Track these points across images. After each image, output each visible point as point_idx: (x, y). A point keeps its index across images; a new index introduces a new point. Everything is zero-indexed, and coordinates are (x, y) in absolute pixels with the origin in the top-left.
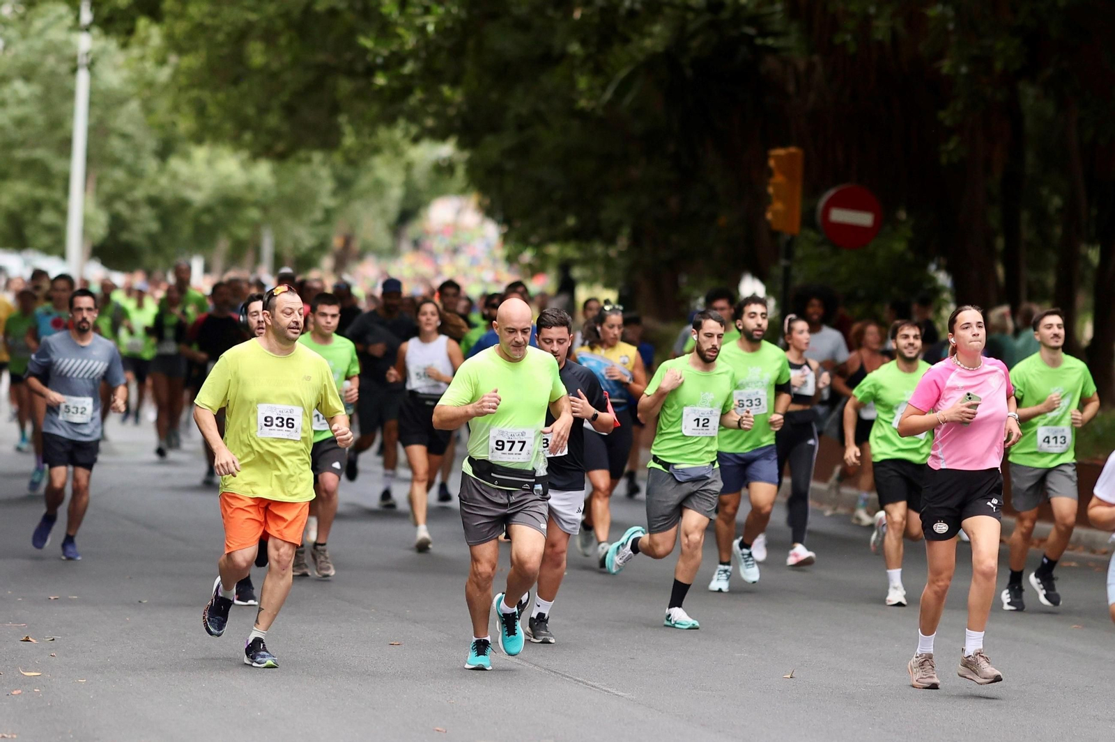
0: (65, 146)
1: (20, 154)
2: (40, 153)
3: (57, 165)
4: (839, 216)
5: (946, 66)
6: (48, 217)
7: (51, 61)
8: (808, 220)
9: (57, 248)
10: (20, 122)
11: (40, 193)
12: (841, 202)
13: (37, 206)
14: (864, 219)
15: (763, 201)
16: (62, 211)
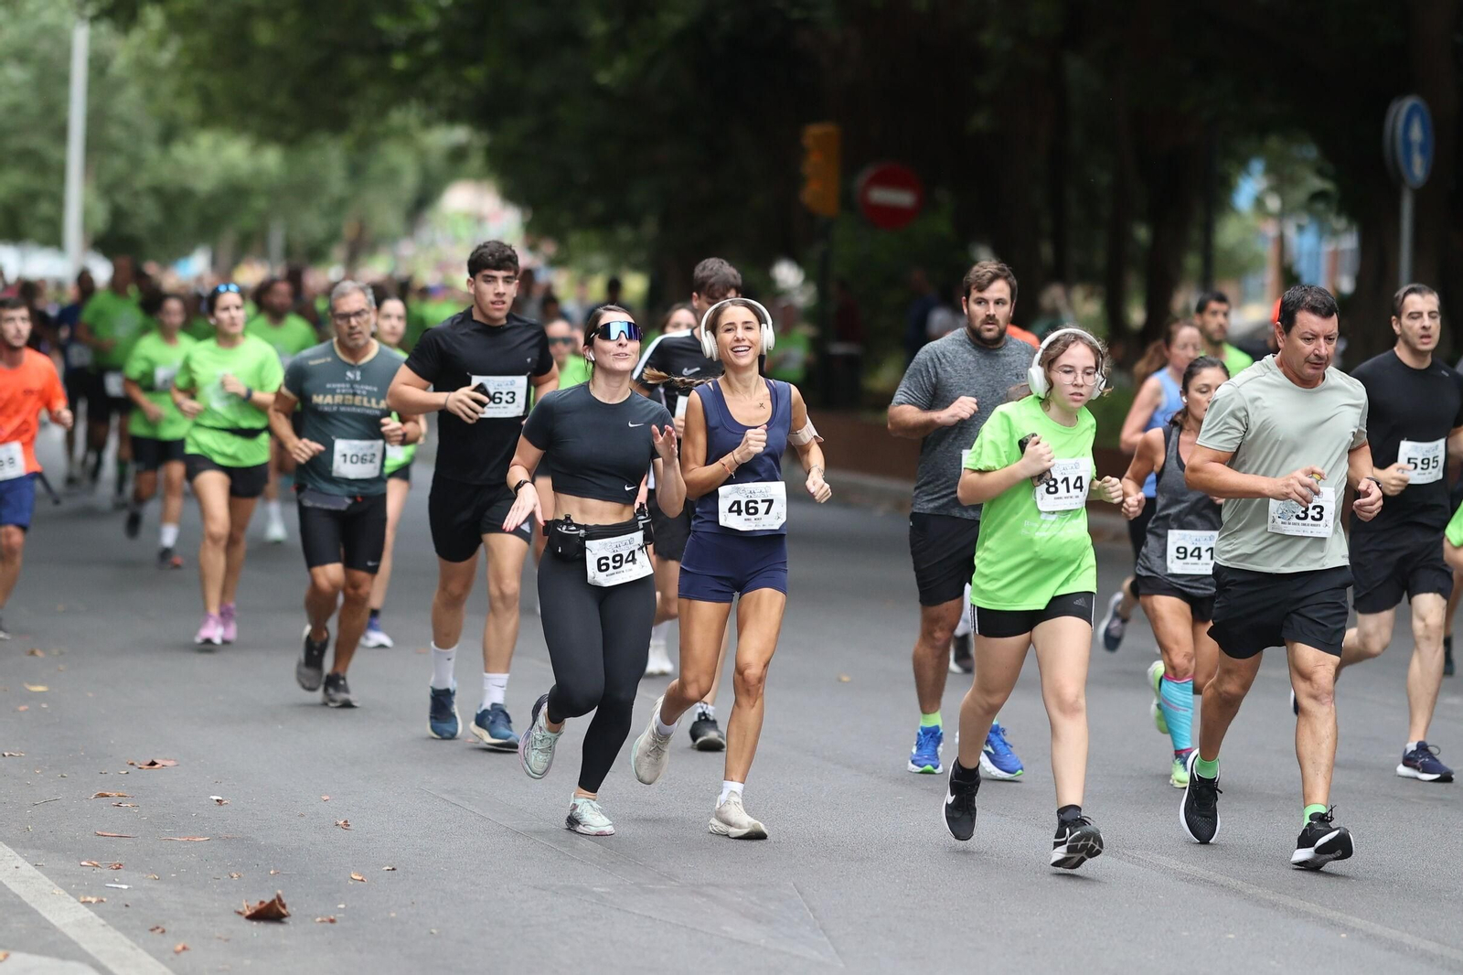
0: (61, 134)
2: (37, 141)
4: (879, 195)
5: (986, 38)
6: (45, 208)
7: (44, 46)
10: (15, 109)
11: (36, 183)
12: (882, 181)
13: (32, 197)
14: (902, 198)
15: (796, 181)
16: (58, 201)
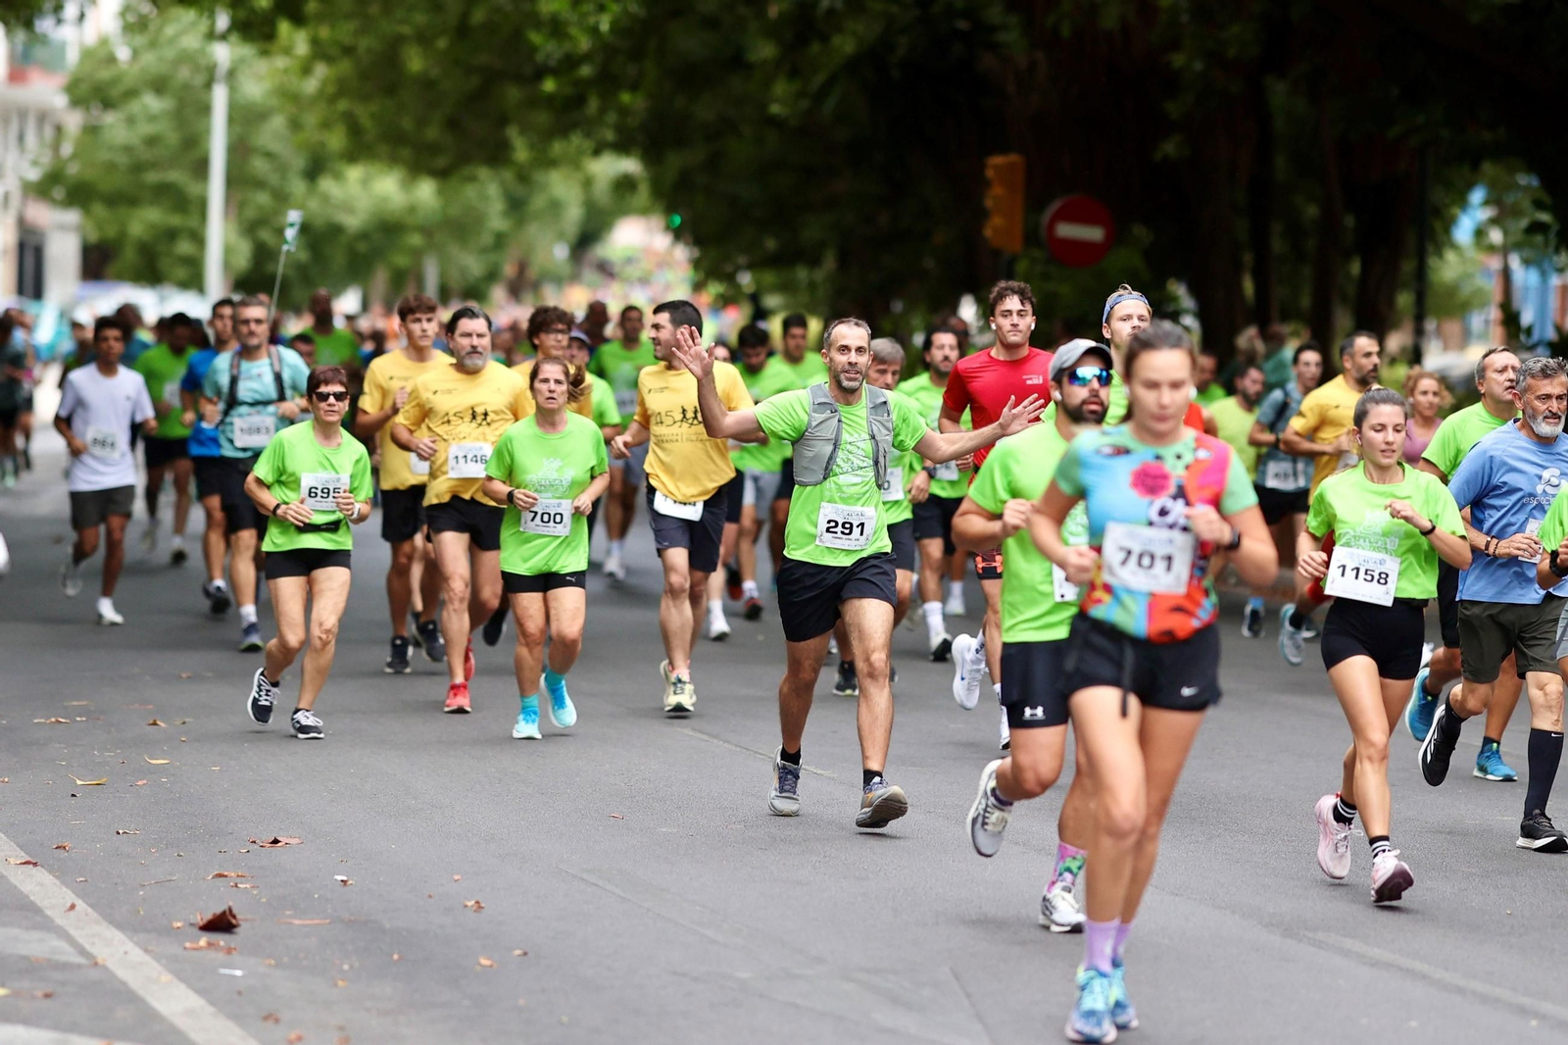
0: (201, 168)
1: (152, 177)
2: (175, 176)
3: (193, 188)
4: (1067, 230)
5: (1178, 60)
6: (184, 247)
7: (184, 73)
8: (1031, 238)
9: (194, 282)
10: (152, 141)
11: (175, 220)
12: (1069, 215)
13: (171, 235)
14: (1094, 234)
15: (982, 215)
16: (199, 239)
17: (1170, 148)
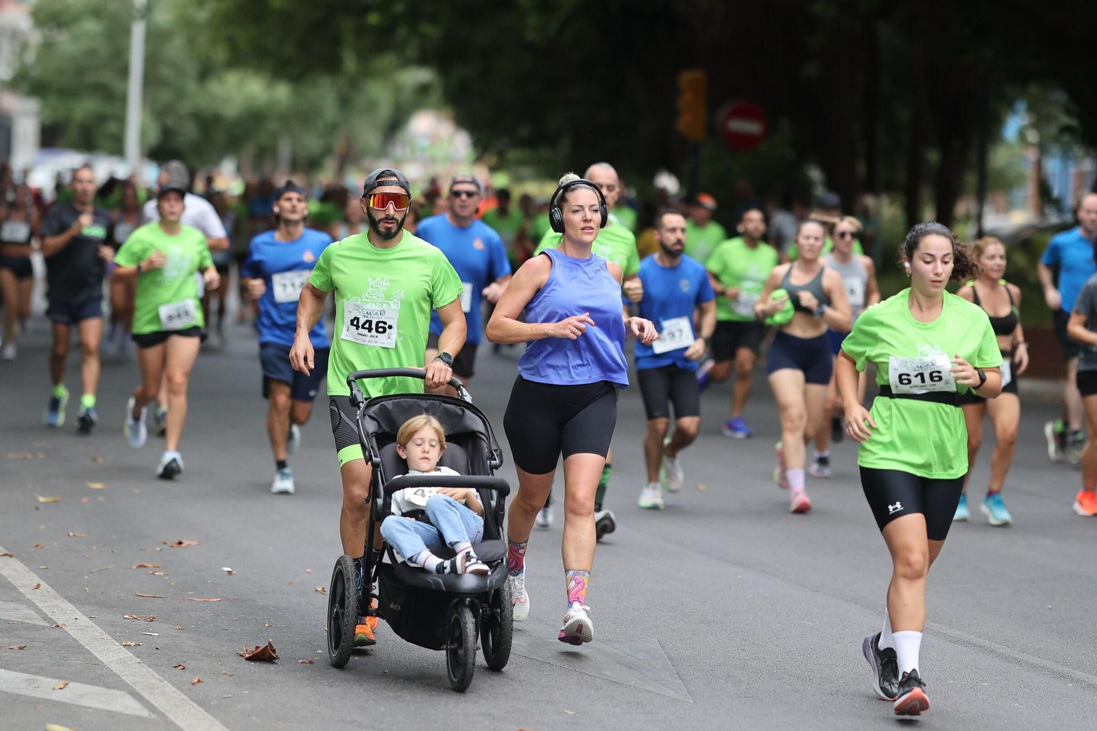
3: (117, 86)
4: (735, 125)
7: (113, 6)
11: (105, 108)
12: (738, 114)
17: (811, 69)
